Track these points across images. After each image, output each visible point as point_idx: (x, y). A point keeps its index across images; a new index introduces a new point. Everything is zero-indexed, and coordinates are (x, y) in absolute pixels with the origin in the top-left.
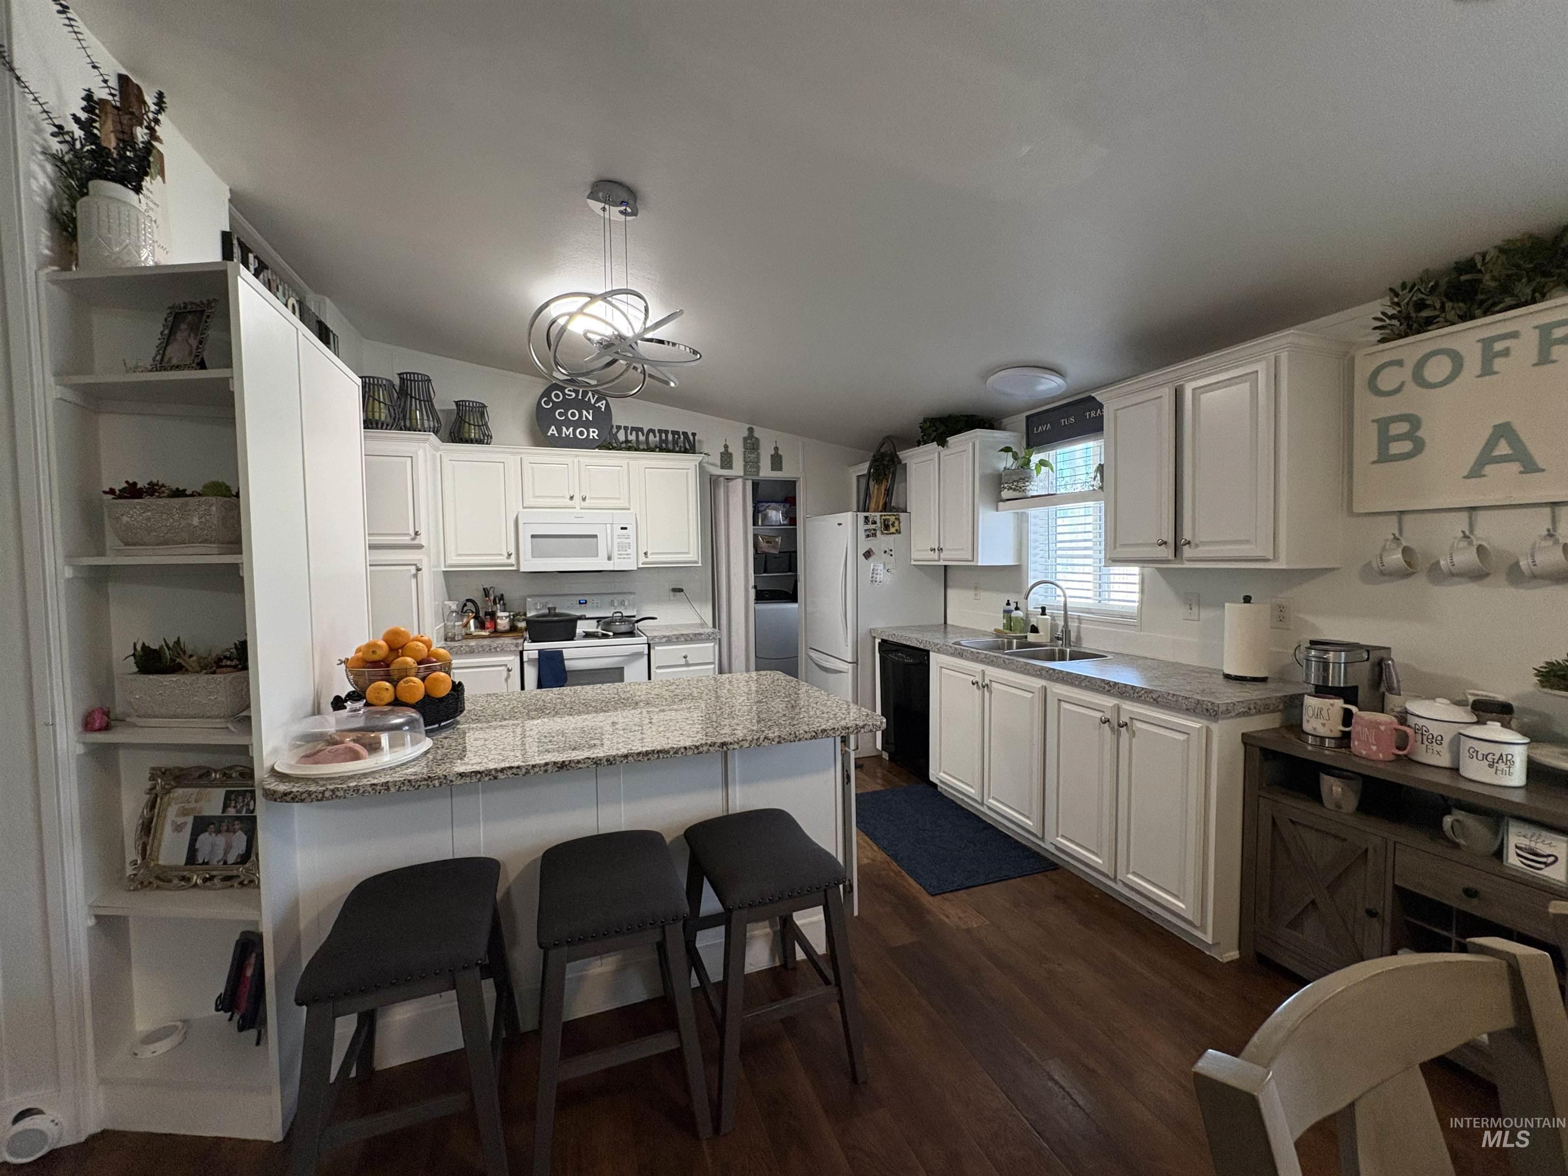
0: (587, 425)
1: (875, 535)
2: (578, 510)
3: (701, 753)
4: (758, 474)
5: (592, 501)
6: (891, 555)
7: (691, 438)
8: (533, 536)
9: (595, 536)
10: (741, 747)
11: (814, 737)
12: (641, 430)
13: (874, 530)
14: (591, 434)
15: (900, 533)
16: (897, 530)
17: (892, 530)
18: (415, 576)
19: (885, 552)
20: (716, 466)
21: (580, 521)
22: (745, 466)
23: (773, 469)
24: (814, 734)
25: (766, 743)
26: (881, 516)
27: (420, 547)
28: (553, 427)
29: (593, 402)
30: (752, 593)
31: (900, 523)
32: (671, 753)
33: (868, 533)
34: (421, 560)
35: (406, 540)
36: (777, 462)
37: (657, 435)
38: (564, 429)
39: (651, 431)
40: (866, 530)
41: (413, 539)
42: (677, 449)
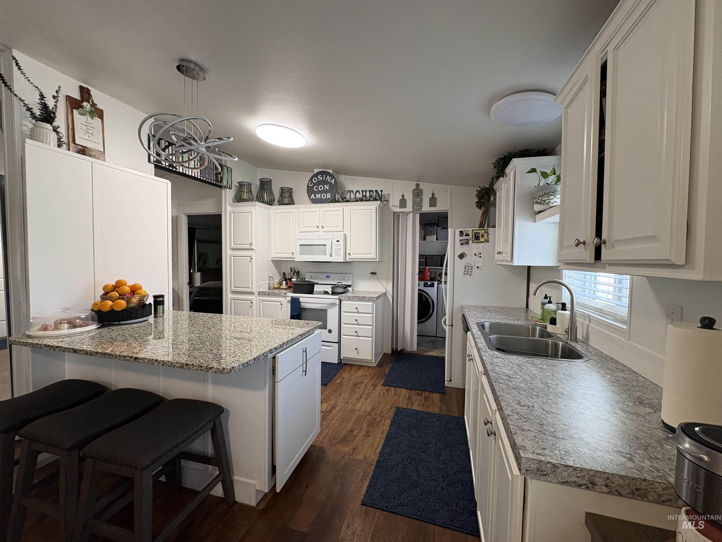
0: (326, 192)
1: (467, 243)
2: (321, 232)
3: (126, 360)
4: (421, 210)
5: (327, 228)
6: (480, 257)
7: (380, 193)
8: (301, 245)
9: (325, 245)
10: (144, 362)
11: (182, 367)
12: (352, 191)
13: (467, 240)
14: (328, 196)
15: (488, 242)
16: (485, 240)
17: (482, 240)
18: (250, 261)
19: (475, 255)
20: (396, 206)
21: (319, 238)
22: (413, 206)
23: (430, 206)
24: (182, 365)
25: (156, 363)
26: (473, 230)
27: (253, 249)
28: (313, 195)
29: (329, 180)
30: (417, 277)
31: (488, 235)
32: (114, 357)
33: (461, 242)
34: (252, 255)
35: (248, 246)
36: (433, 201)
37: (361, 193)
38: (317, 195)
39: (358, 191)
40: (460, 240)
41: (250, 246)
42: (371, 199)
